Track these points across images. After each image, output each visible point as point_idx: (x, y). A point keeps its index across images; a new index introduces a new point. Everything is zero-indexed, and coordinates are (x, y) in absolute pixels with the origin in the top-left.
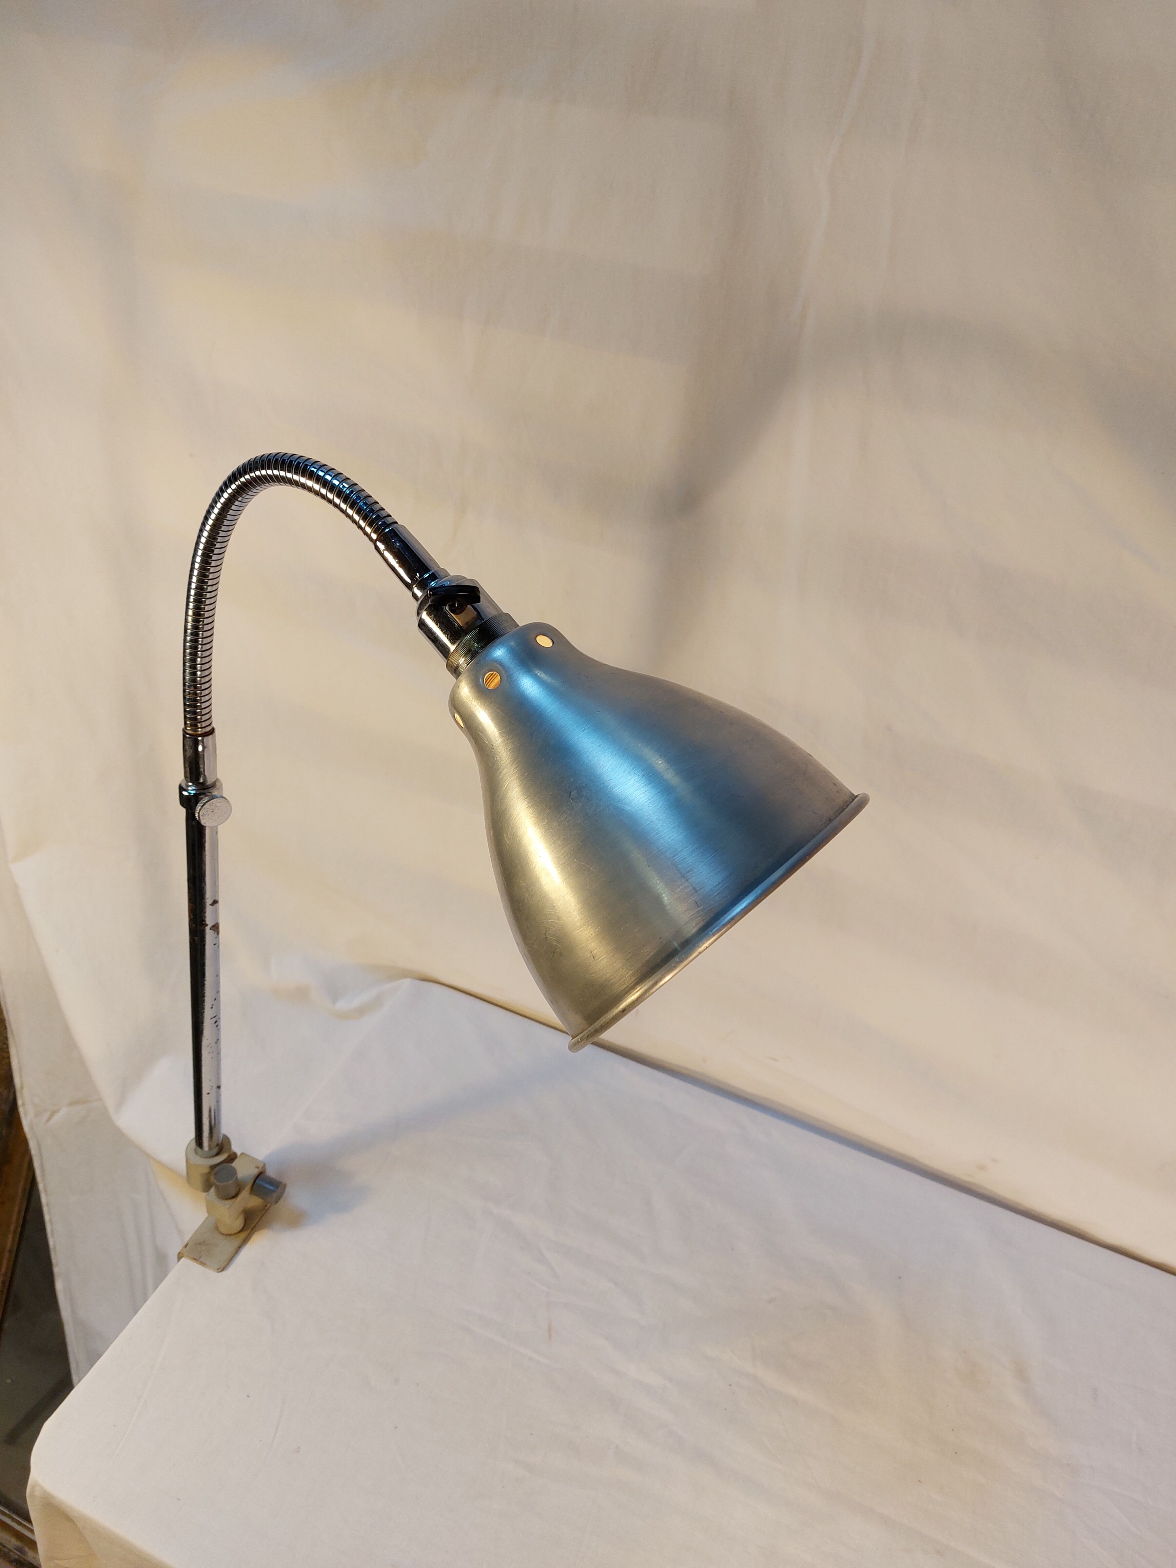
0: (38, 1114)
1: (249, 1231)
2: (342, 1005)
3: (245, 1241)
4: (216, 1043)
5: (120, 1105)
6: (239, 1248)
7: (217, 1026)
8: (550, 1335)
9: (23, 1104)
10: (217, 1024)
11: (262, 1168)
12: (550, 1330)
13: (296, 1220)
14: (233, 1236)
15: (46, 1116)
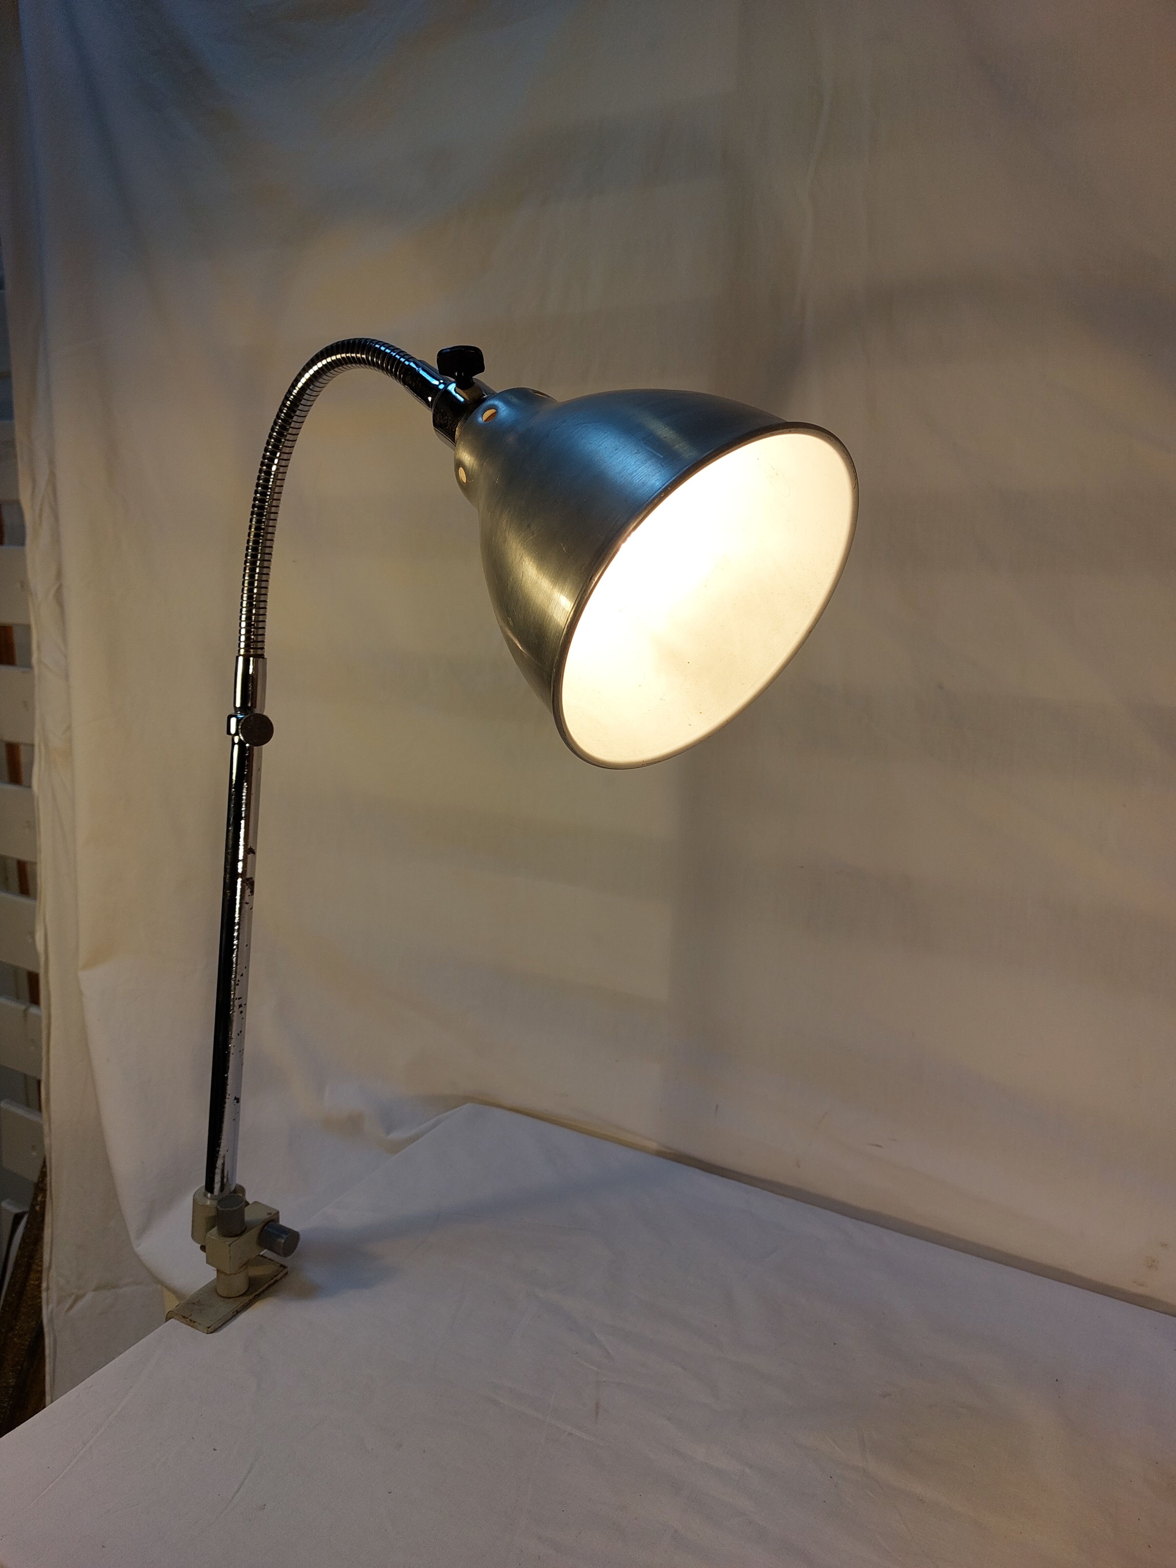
0: (60, 1301)
1: (251, 1297)
2: (397, 1135)
3: (245, 1307)
4: (238, 1035)
5: (143, 1230)
6: (237, 1313)
7: (241, 1012)
8: (597, 1413)
9: (48, 1289)
10: (241, 1009)
11: (275, 1214)
12: (597, 1407)
13: (308, 1292)
14: (233, 1299)
15: (70, 1301)
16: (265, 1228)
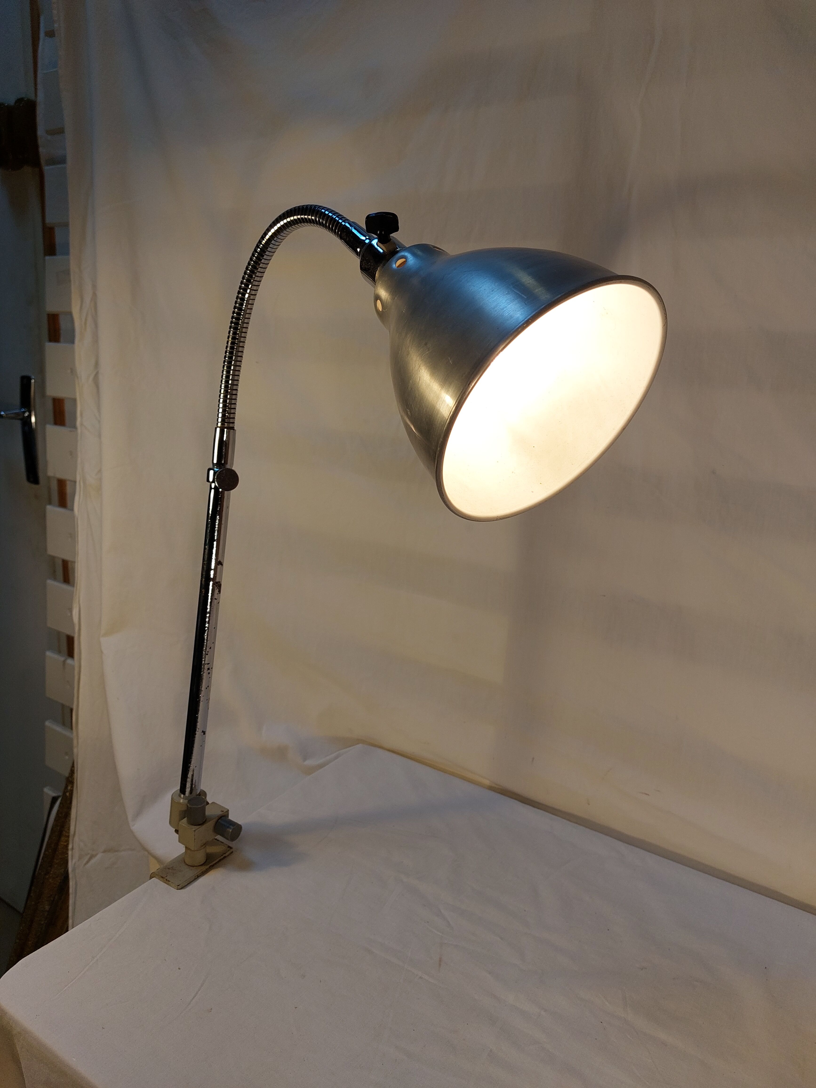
0: (80, 858)
1: (208, 867)
2: (310, 762)
3: (204, 873)
4: (206, 688)
5: (138, 814)
6: (198, 877)
7: (209, 673)
8: (440, 965)
9: (72, 849)
10: (209, 671)
11: (226, 812)
12: (440, 960)
13: (246, 866)
14: (195, 868)
15: (87, 858)
16: (219, 820)
